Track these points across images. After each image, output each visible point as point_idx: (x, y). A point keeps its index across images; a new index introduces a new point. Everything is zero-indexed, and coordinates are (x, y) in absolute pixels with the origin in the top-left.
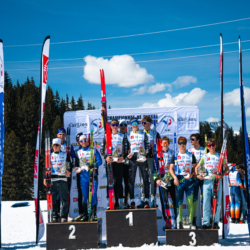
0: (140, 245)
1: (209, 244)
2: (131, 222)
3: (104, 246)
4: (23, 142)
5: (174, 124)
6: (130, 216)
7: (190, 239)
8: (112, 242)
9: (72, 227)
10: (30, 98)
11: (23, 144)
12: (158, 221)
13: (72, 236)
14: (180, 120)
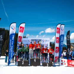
0: (37, 66)
1: (51, 66)
2: (35, 61)
3: (29, 66)
5: (45, 42)
6: (35, 60)
8: (31, 65)
9: (23, 62)
12: (41, 61)
13: (23, 64)
14: (46, 41)
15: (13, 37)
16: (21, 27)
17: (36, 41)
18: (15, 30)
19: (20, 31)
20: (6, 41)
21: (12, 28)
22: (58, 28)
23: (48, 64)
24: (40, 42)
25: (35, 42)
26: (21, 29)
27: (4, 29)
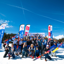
15: (22, 33)
16: (27, 27)
18: (24, 28)
19: (26, 29)
21: (22, 27)
22: (49, 27)
26: (27, 28)
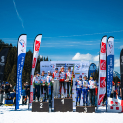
0: (66, 111)
1: (92, 112)
2: (63, 103)
3: (53, 111)
4: (26, 72)
5: (81, 68)
6: (63, 101)
7: (85, 110)
9: (41, 104)
10: (30, 57)
11: (26, 73)
12: (73, 103)
13: (41, 107)
14: (83, 66)
17: (66, 66)
20: (15, 65)
23: (86, 108)
24: (72, 68)
25: (63, 68)
27: (11, 45)
